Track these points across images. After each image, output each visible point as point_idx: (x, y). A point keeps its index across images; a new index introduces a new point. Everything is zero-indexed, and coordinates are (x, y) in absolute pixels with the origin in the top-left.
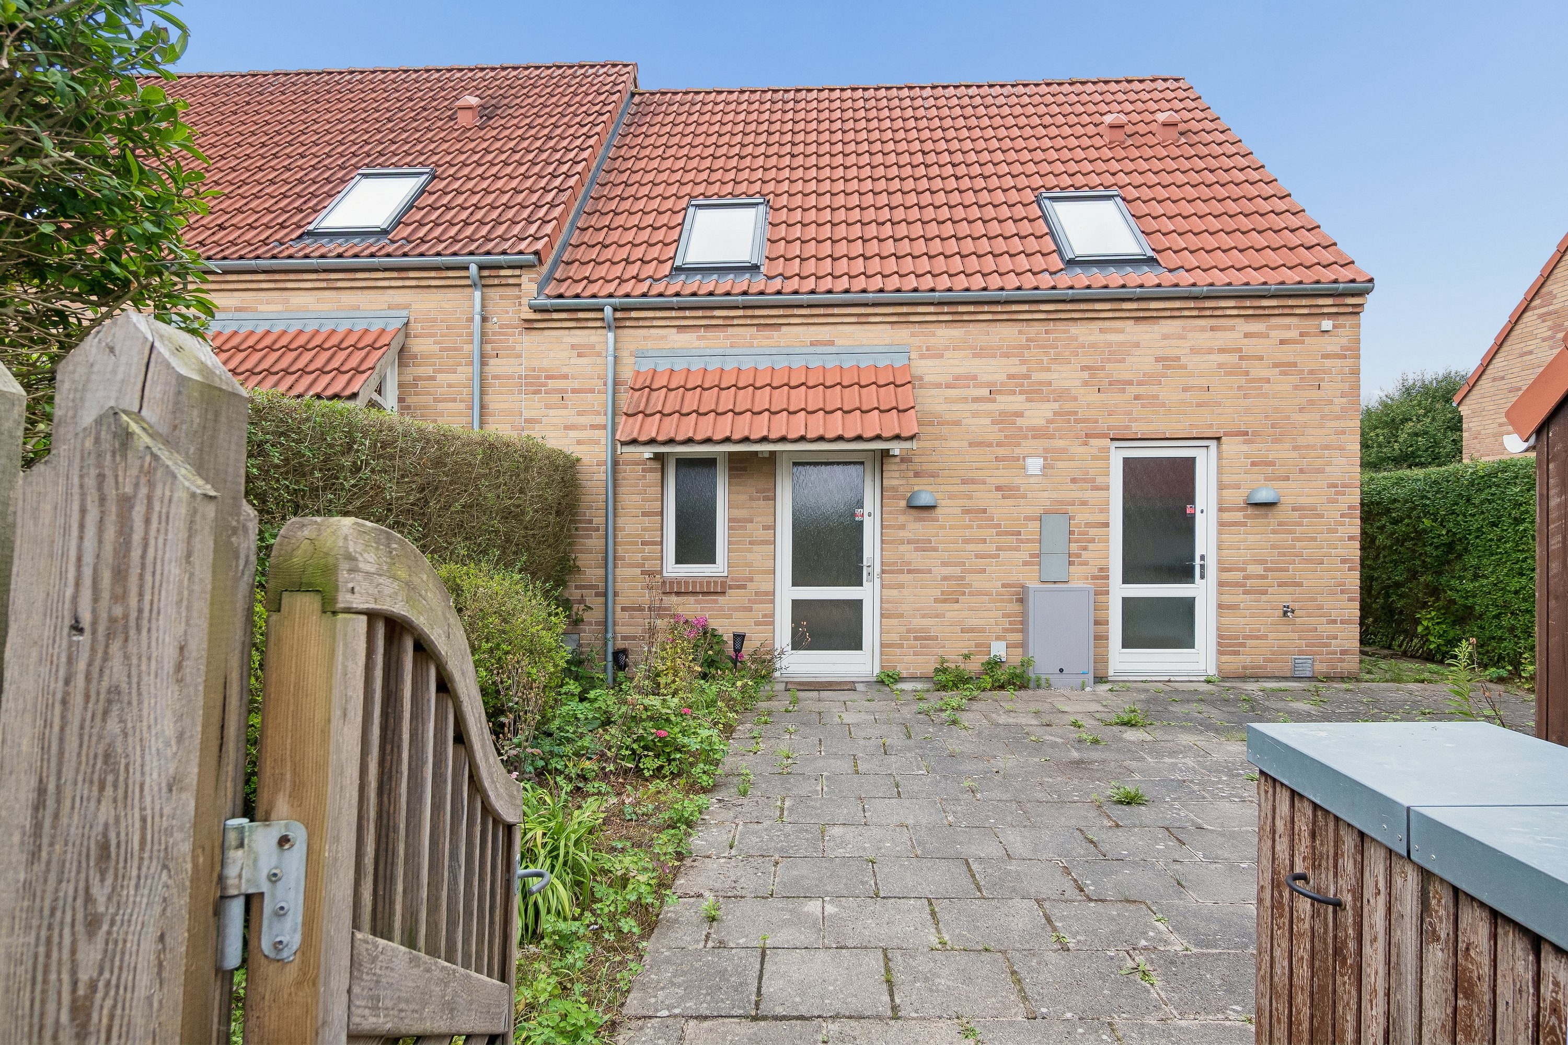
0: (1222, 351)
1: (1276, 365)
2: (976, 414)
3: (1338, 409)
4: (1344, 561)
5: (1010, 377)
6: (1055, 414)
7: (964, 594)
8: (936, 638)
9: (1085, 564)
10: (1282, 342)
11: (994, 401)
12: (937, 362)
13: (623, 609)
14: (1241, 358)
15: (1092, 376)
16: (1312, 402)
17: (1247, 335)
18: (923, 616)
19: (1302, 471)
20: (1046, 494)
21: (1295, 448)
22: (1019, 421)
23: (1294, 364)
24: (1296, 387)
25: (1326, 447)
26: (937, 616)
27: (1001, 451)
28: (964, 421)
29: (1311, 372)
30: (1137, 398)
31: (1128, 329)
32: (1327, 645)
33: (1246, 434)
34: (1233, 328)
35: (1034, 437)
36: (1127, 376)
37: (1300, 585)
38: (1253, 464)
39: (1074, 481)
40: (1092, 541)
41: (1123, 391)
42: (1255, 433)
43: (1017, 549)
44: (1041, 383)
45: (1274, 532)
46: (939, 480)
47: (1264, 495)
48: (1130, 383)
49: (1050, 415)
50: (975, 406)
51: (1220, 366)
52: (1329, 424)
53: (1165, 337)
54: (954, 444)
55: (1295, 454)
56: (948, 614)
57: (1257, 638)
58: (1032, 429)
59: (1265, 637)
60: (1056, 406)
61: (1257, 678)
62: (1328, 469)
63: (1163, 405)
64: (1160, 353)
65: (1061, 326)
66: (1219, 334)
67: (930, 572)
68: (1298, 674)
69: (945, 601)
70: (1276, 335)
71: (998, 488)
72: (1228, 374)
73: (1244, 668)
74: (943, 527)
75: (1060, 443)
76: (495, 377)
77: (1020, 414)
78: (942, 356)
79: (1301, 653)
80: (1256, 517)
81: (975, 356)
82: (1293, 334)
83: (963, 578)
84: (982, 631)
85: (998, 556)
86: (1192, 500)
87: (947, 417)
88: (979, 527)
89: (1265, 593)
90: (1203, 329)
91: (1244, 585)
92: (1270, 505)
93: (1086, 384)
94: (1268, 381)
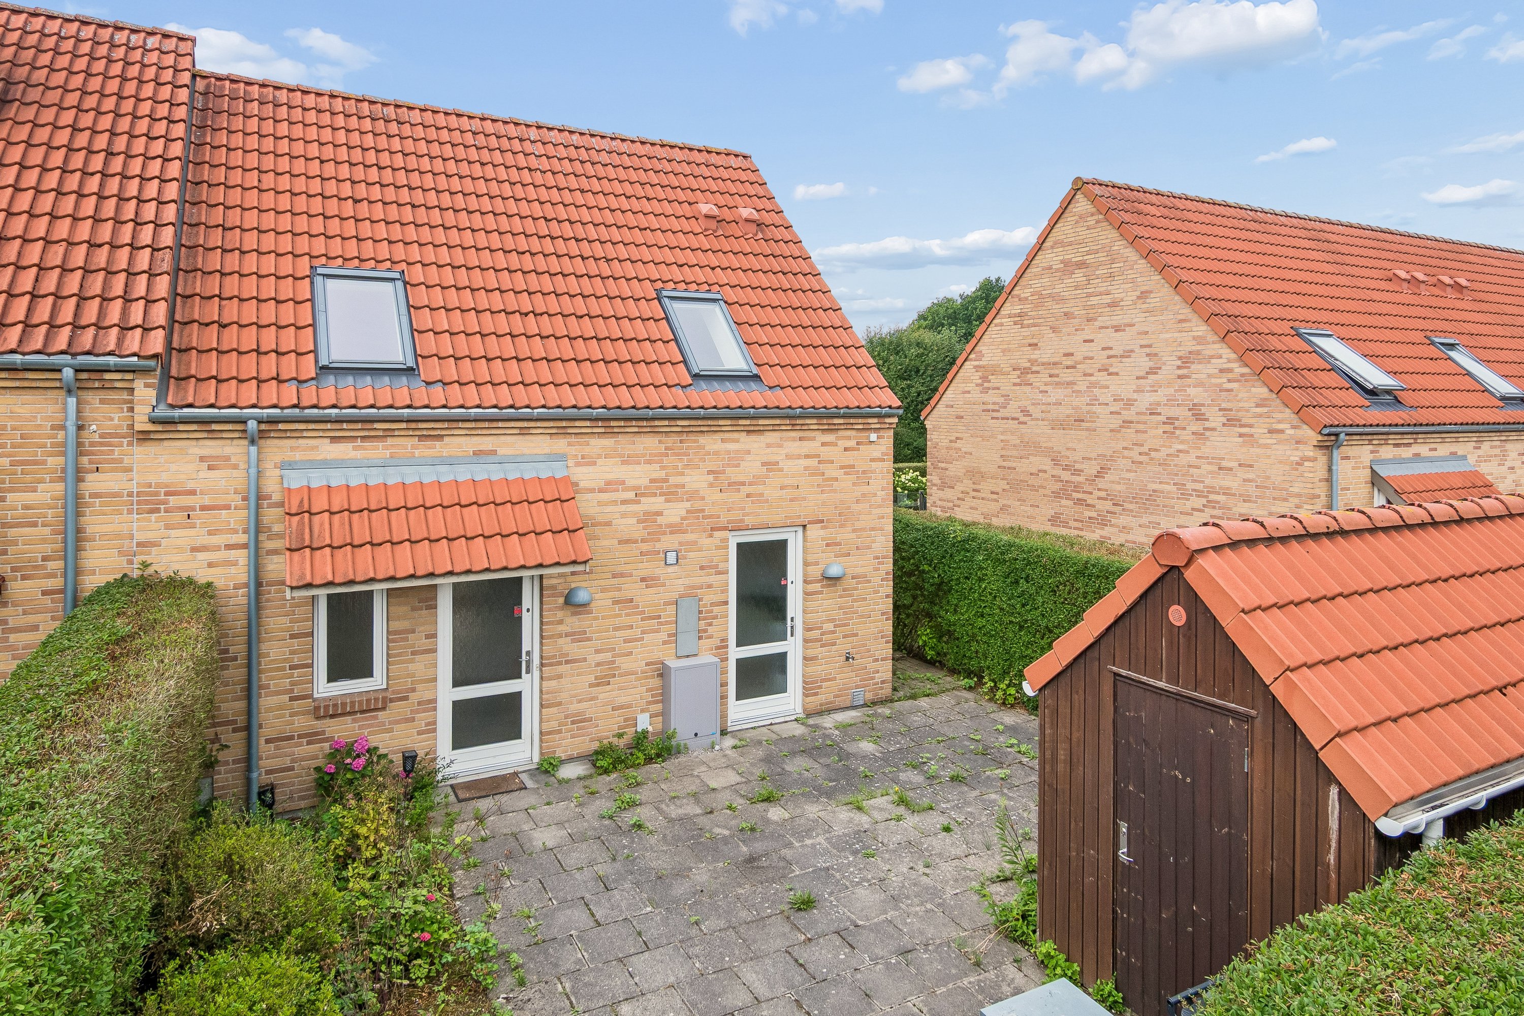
0: (807, 456)
1: (842, 467)
2: (624, 515)
3: (879, 499)
4: (883, 614)
5: (652, 481)
6: (688, 512)
7: (614, 676)
8: (590, 719)
9: (710, 637)
10: (846, 449)
11: (638, 502)
12: (591, 469)
14: (819, 462)
15: (716, 479)
16: (864, 495)
17: (823, 444)
18: (580, 701)
19: (858, 548)
20: (680, 581)
21: (854, 531)
22: (660, 519)
23: (853, 466)
24: (854, 484)
25: (873, 529)
26: (592, 699)
27: (645, 547)
28: (614, 522)
29: (864, 472)
30: (748, 496)
31: (742, 440)
32: (873, 678)
33: (822, 521)
34: (813, 439)
35: (671, 533)
36: (741, 478)
37: (856, 635)
38: (828, 545)
39: (702, 568)
40: (715, 617)
41: (739, 491)
42: (829, 521)
43: (658, 631)
44: (676, 486)
45: (841, 597)
46: (593, 576)
47: (834, 571)
48: (743, 484)
49: (683, 513)
50: (623, 508)
51: (806, 468)
52: (875, 511)
53: (769, 446)
54: (605, 543)
55: (854, 535)
56: (601, 696)
57: (829, 680)
58: (670, 526)
59: (834, 679)
60: (688, 505)
61: (829, 711)
62: (874, 545)
63: (767, 501)
64: (765, 459)
65: (692, 437)
66: (805, 443)
67: (585, 660)
68: (855, 704)
69: (598, 685)
70: (843, 444)
71: (643, 580)
72: (811, 475)
73: (821, 705)
74: (596, 618)
75: (690, 537)
76: (94, 495)
77: (659, 514)
78: (595, 463)
79: (857, 687)
80: (829, 586)
81: (624, 463)
82: (852, 443)
83: (613, 662)
84: (629, 706)
85: (643, 639)
86: (784, 575)
87: (600, 519)
88: (627, 615)
89: (834, 644)
90: (794, 439)
91: (821, 640)
92: (837, 578)
93: (711, 485)
94: (836, 479)
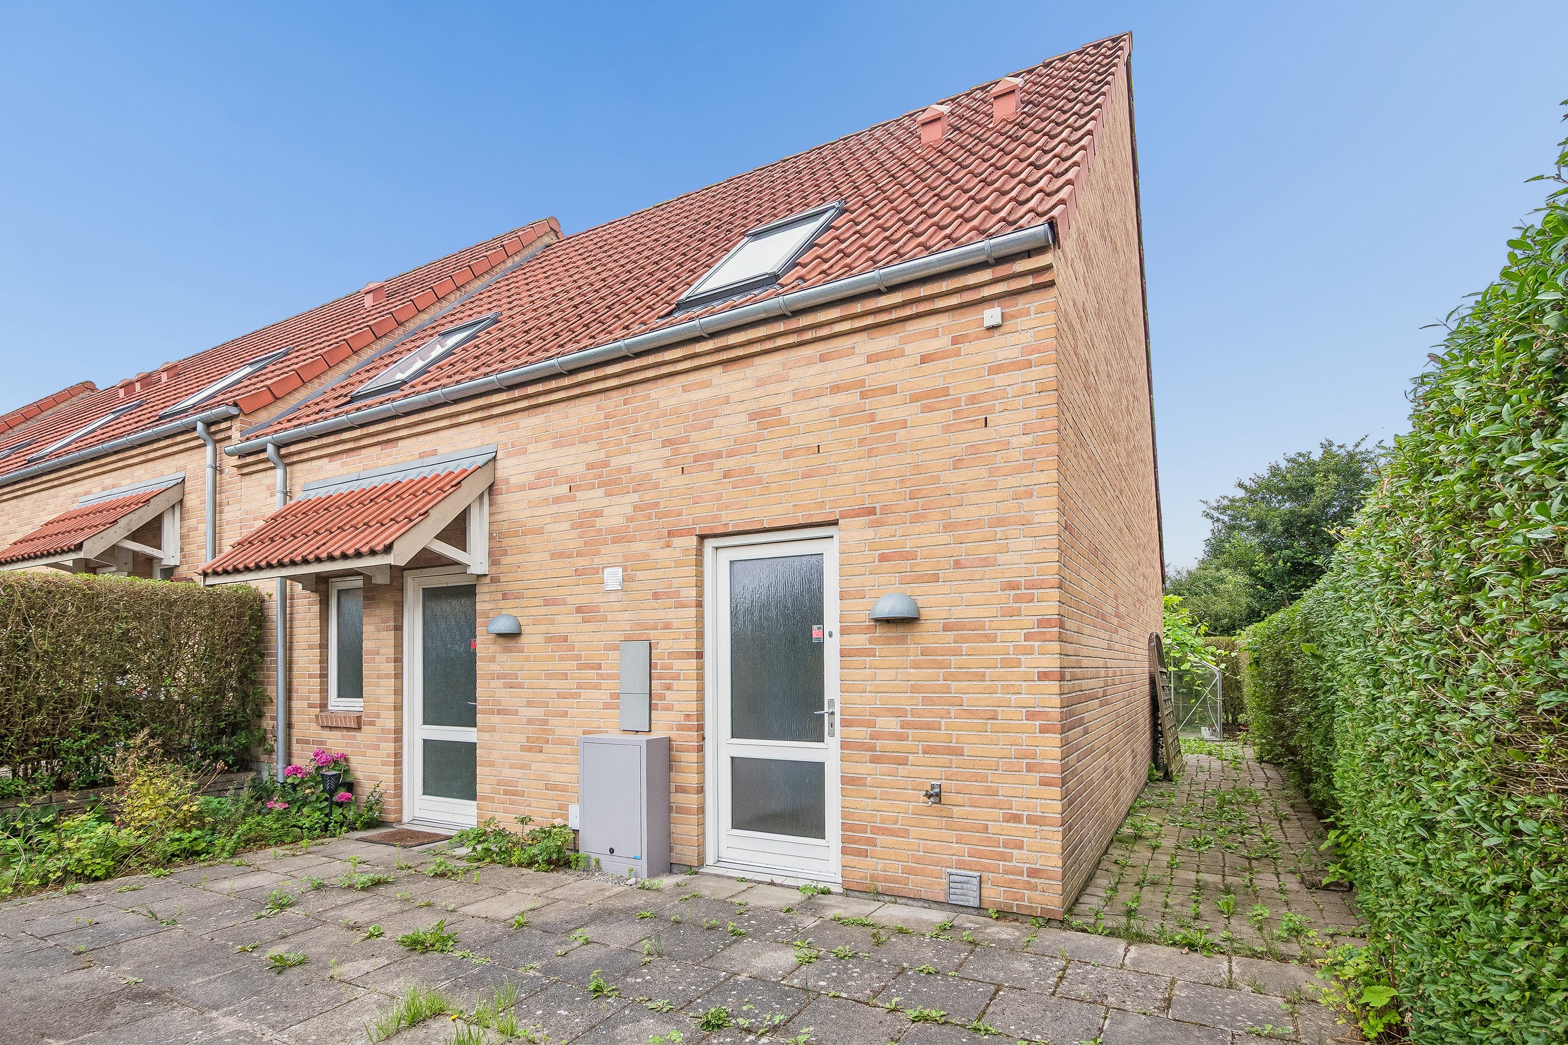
0: (836, 389)
1: (915, 398)
2: (556, 518)
3: (1016, 455)
4: (1031, 716)
5: (590, 466)
6: (636, 508)
7: (547, 742)
8: (522, 794)
9: (669, 708)
10: (925, 359)
11: (573, 499)
12: (522, 459)
13: (298, 741)
14: (863, 396)
15: (675, 453)
16: (973, 450)
17: (871, 359)
18: (512, 766)
19: (958, 565)
20: (626, 615)
21: (949, 528)
22: (600, 523)
23: (945, 391)
24: (947, 429)
25: (999, 522)
26: (523, 767)
27: (581, 562)
28: (548, 528)
29: (973, 400)
30: (726, 475)
31: (715, 381)
32: (1003, 857)
33: (872, 511)
34: (851, 352)
35: (614, 542)
36: (715, 446)
37: (959, 752)
38: (883, 558)
39: (656, 596)
40: (677, 677)
41: (710, 468)
42: (886, 510)
43: (597, 687)
44: (619, 471)
45: (916, 665)
46: (523, 602)
47: (890, 606)
48: (718, 455)
49: (629, 510)
50: (555, 508)
51: (834, 412)
52: (1002, 483)
53: (761, 383)
54: (537, 557)
55: (945, 538)
56: (534, 766)
57: (892, 833)
58: (611, 531)
59: (905, 833)
60: (634, 497)
61: (896, 898)
62: (1001, 558)
63: (759, 481)
64: (754, 406)
65: (640, 390)
66: (832, 365)
67: (516, 713)
68: (954, 899)
69: (530, 749)
70: (915, 349)
71: (579, 610)
72: (845, 423)
73: (873, 878)
74: (527, 659)
75: (640, 547)
76: (228, 523)
77: (598, 514)
78: (524, 452)
79: (961, 865)
80: (888, 641)
81: (556, 446)
82: (942, 343)
83: (546, 722)
84: (564, 789)
85: (578, 696)
86: (818, 618)
87: (530, 524)
88: (561, 659)
89: (904, 762)
90: (810, 363)
91: (872, 749)
92: (907, 622)
93: (668, 464)
94: (904, 424)
